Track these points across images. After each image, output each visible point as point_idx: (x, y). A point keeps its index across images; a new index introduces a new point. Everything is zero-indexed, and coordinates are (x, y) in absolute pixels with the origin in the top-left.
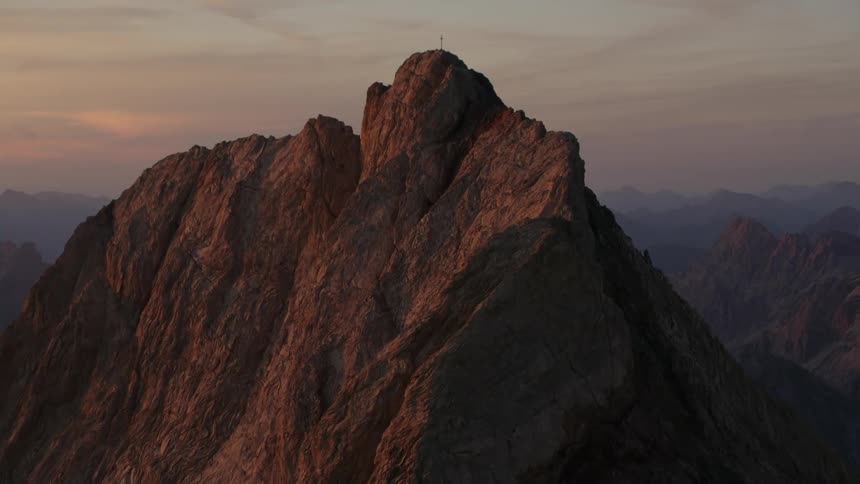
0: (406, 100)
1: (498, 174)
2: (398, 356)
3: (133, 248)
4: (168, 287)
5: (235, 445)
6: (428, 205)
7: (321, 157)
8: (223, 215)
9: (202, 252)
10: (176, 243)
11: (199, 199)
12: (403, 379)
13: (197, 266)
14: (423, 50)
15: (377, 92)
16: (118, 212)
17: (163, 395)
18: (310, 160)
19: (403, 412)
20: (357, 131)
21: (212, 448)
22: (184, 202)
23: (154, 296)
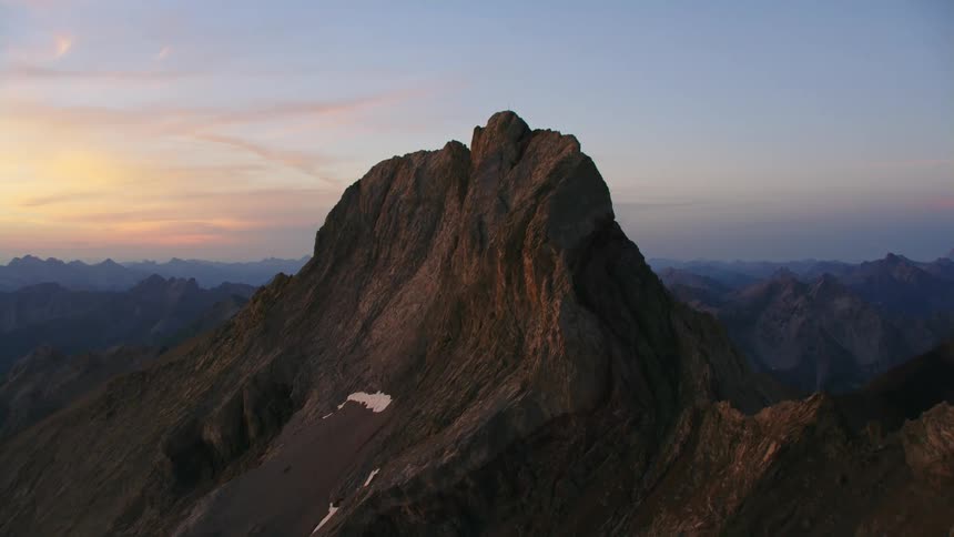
0: (496, 129)
1: (544, 150)
2: (531, 198)
3: (372, 196)
4: (389, 210)
5: (424, 269)
6: (513, 165)
7: (453, 157)
8: (412, 181)
9: (403, 196)
10: (390, 194)
11: (399, 176)
12: (535, 206)
13: (401, 202)
14: (500, 110)
15: (478, 130)
16: (362, 184)
17: (389, 254)
18: (449, 158)
19: (537, 214)
20: (469, 146)
21: (414, 271)
22: (393, 176)
23: (382, 215)
